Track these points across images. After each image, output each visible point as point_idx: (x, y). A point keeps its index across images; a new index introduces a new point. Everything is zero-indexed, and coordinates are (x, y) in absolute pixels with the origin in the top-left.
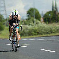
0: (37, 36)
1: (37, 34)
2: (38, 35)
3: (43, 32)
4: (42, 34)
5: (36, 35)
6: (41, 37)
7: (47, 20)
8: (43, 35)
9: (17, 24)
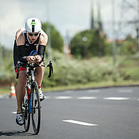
0: (55, 89)
1: (54, 83)
2: (57, 86)
3: (69, 80)
4: (66, 84)
5: (52, 86)
6: (64, 91)
7: (78, 50)
8: (70, 87)
9: (39, 58)
